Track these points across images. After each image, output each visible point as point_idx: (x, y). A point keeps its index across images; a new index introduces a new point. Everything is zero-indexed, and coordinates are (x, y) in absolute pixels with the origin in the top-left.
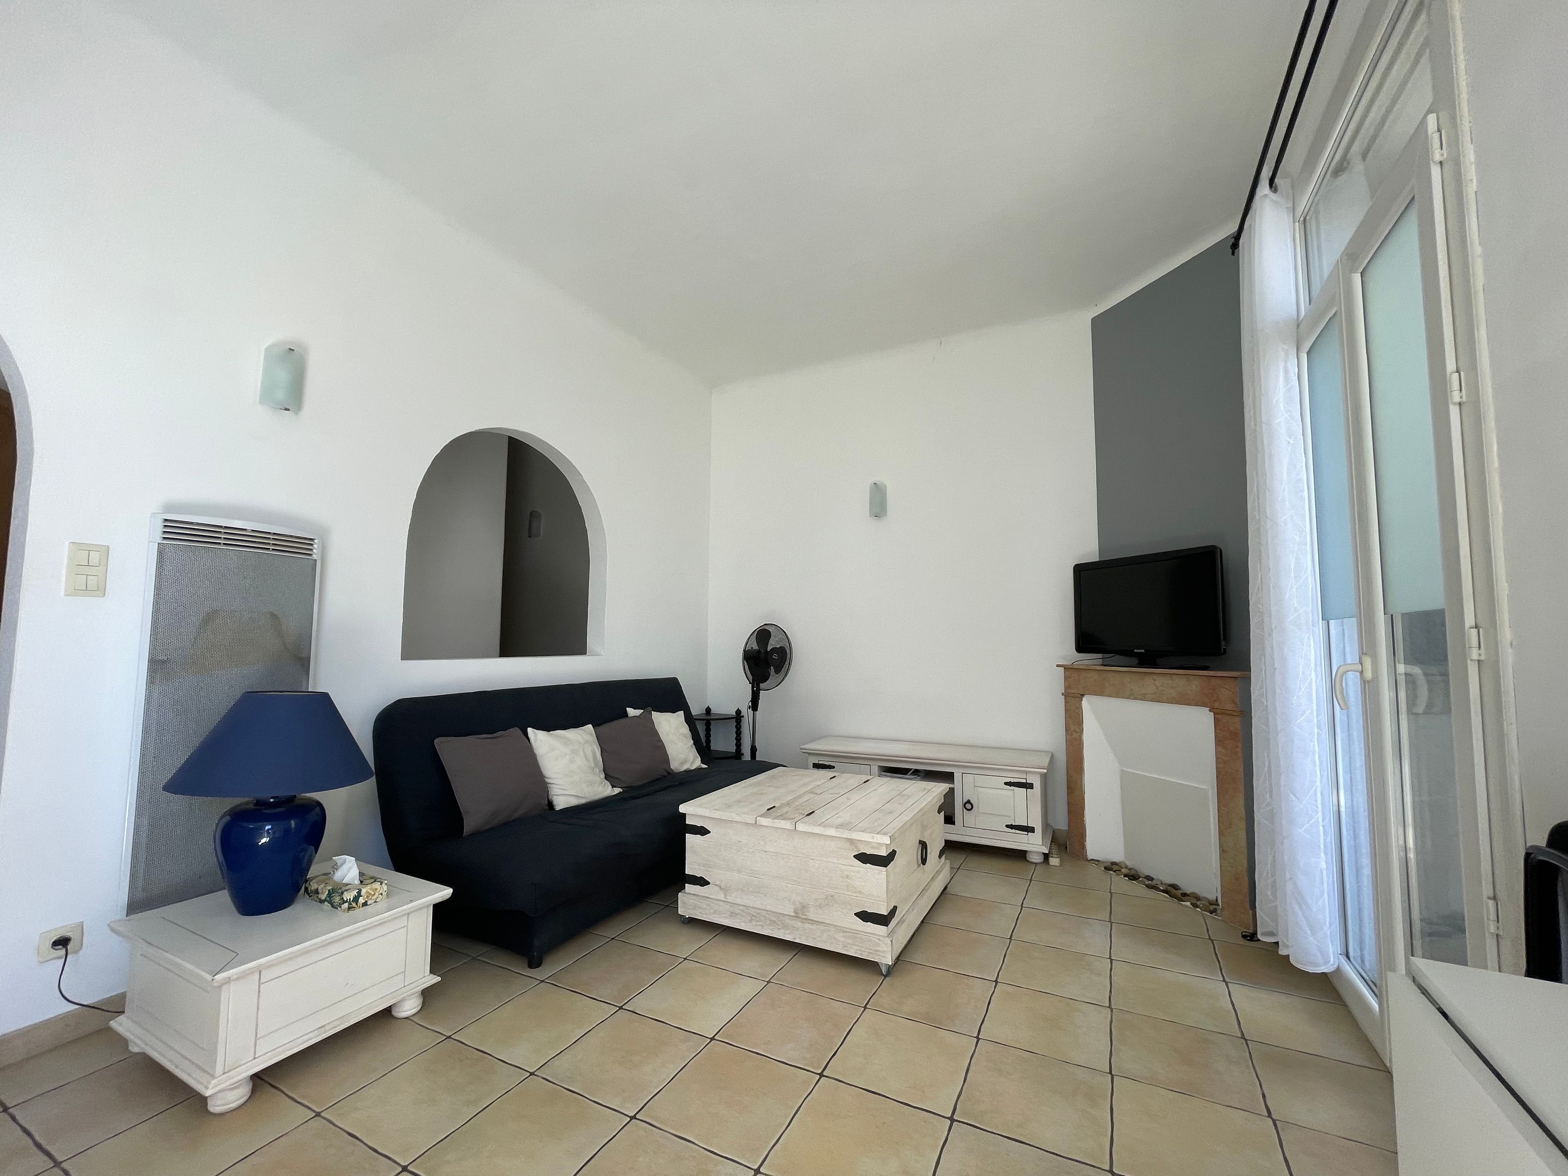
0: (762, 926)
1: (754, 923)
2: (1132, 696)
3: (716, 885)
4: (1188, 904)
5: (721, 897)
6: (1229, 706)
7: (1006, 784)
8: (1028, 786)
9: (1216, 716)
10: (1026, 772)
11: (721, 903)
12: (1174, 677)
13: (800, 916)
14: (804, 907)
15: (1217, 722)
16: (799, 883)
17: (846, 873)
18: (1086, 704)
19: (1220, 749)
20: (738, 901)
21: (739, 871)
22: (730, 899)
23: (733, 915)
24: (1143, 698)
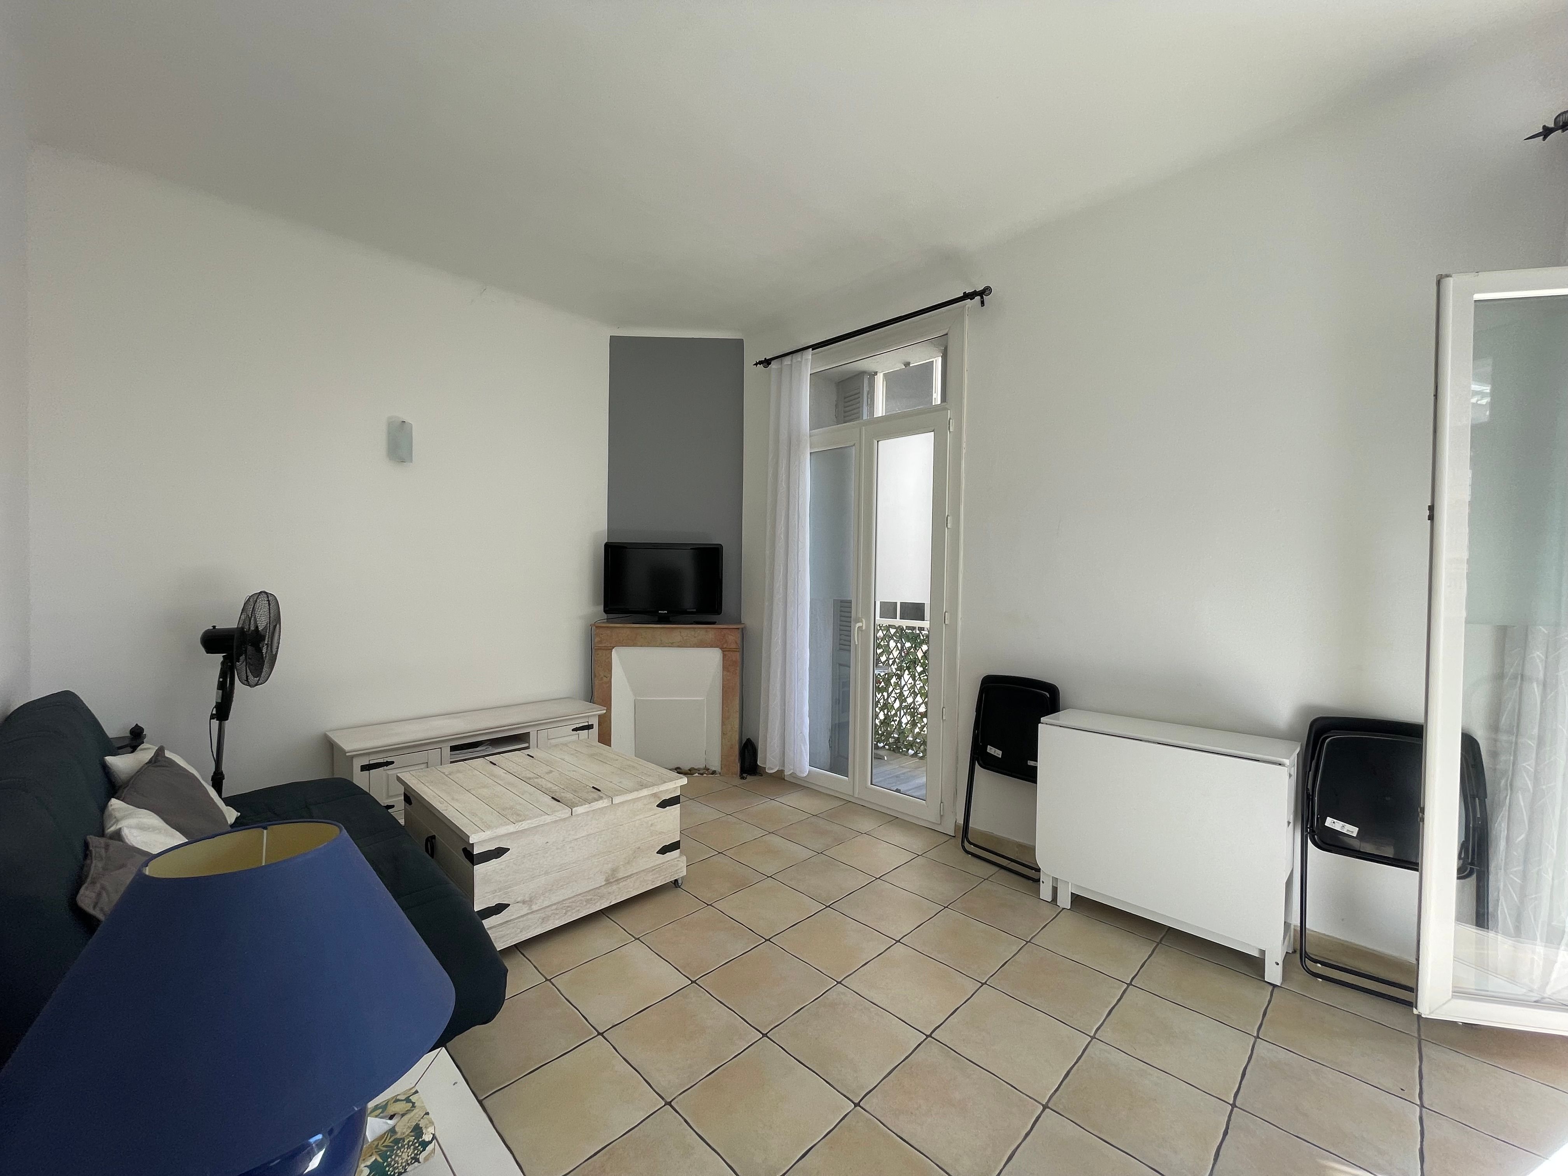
0: (579, 910)
1: (569, 913)
2: (662, 645)
3: (518, 902)
4: (697, 774)
5: (525, 910)
6: (733, 646)
7: (573, 730)
8: (589, 727)
9: (724, 653)
10: (588, 716)
12: (696, 630)
13: (611, 880)
14: (614, 871)
15: (724, 656)
16: (610, 852)
17: (650, 823)
18: (616, 655)
19: (725, 673)
20: (546, 903)
21: (547, 873)
22: (535, 908)
23: (544, 920)
24: (671, 645)
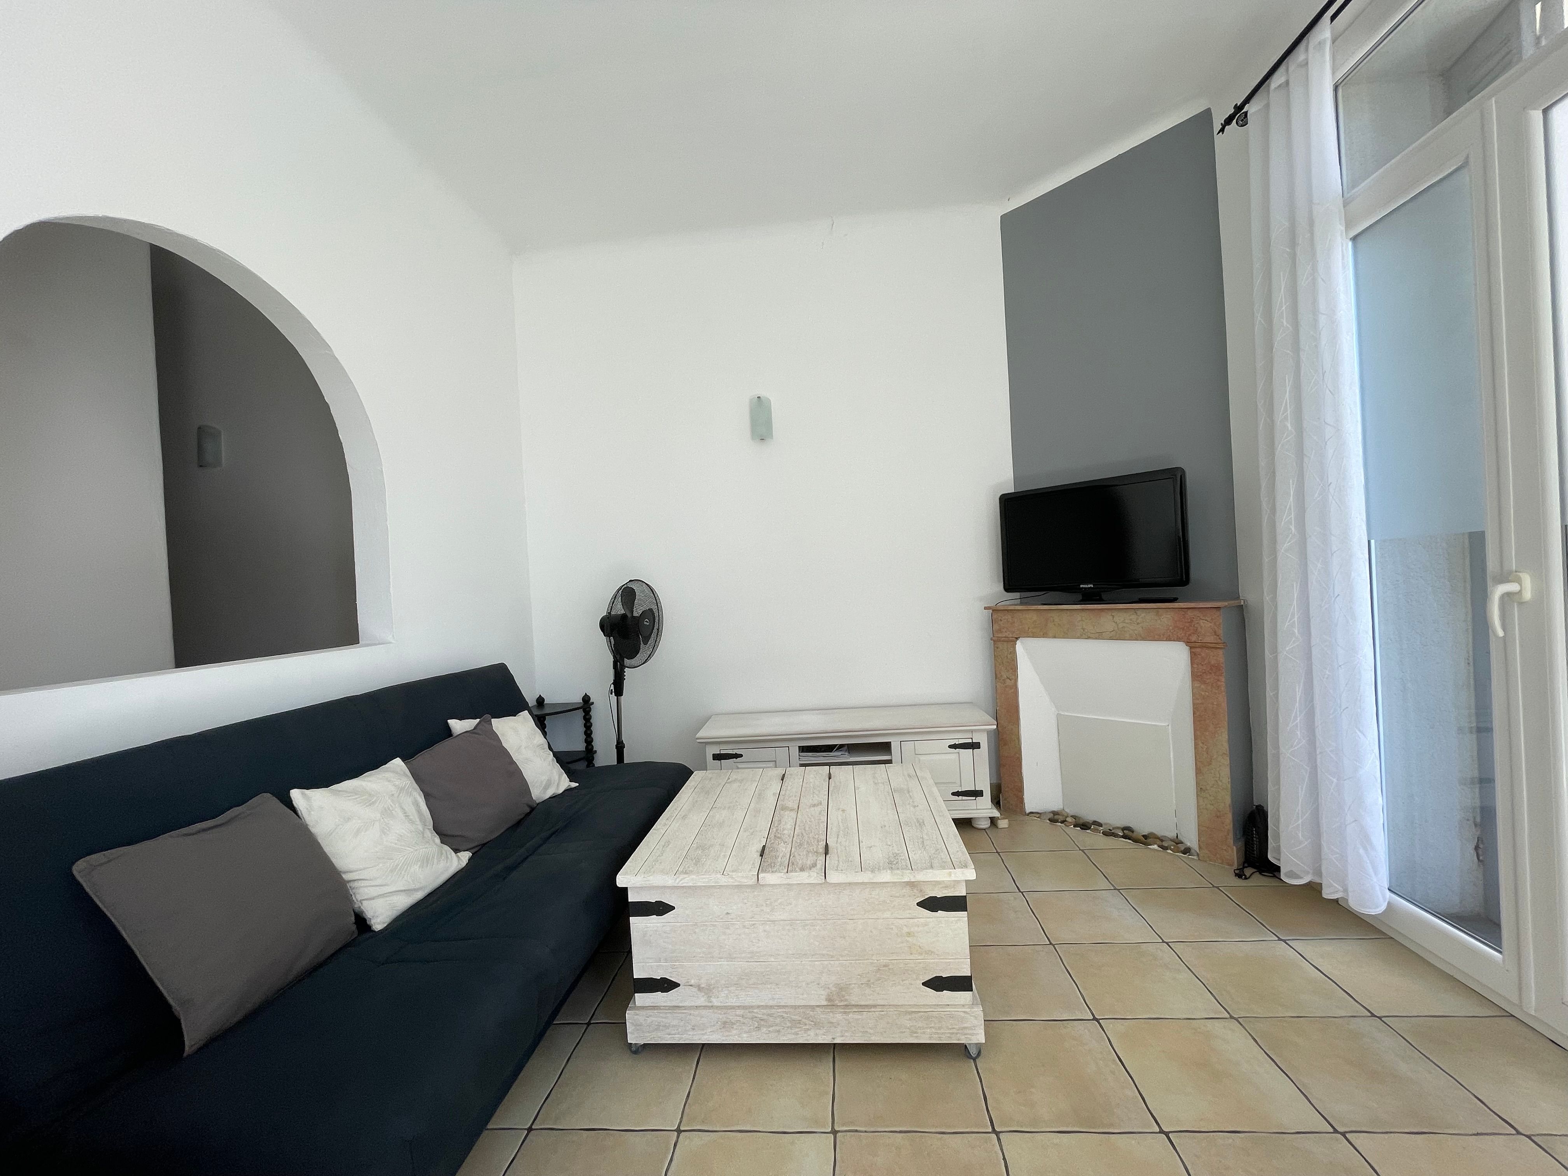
0: (779, 1031)
1: (764, 1030)
2: (1086, 635)
3: (691, 986)
5: (701, 1001)
6: (1210, 639)
7: (950, 747)
8: (975, 746)
9: (1193, 650)
10: (972, 731)
11: (704, 1012)
12: (1139, 612)
13: (837, 1002)
14: (842, 989)
15: (1193, 656)
16: (832, 957)
17: (905, 930)
18: (1021, 648)
19: (1197, 685)
20: (733, 1002)
21: (730, 958)
22: (716, 1002)
23: (726, 1025)
24: (1099, 636)
